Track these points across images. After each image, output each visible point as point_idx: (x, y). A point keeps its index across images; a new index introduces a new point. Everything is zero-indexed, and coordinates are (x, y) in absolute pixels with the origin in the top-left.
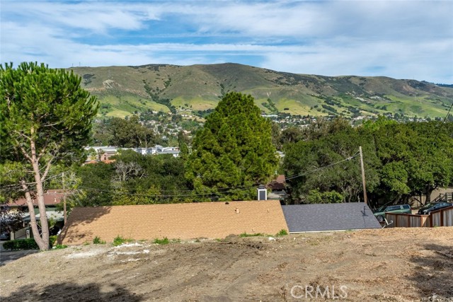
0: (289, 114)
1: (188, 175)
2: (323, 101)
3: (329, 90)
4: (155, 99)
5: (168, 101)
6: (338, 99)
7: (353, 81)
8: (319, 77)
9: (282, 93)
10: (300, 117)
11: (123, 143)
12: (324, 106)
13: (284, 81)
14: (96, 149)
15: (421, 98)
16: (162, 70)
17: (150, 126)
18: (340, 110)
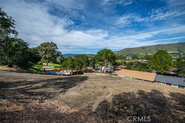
11: (148, 59)
14: (143, 60)
16: (161, 45)
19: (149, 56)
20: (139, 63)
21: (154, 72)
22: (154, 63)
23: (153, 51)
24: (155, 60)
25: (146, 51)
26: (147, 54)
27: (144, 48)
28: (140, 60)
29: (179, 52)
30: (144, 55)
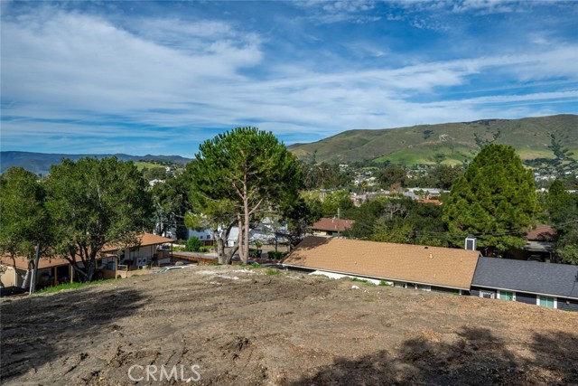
11: (446, 186)
14: (425, 190)
16: (492, 124)
19: (450, 168)
20: (410, 203)
21: (470, 247)
22: (470, 201)
23: (466, 146)
24: (474, 190)
25: (438, 146)
26: (442, 163)
27: (427, 131)
28: (411, 190)
29: (555, 157)
30: (428, 166)
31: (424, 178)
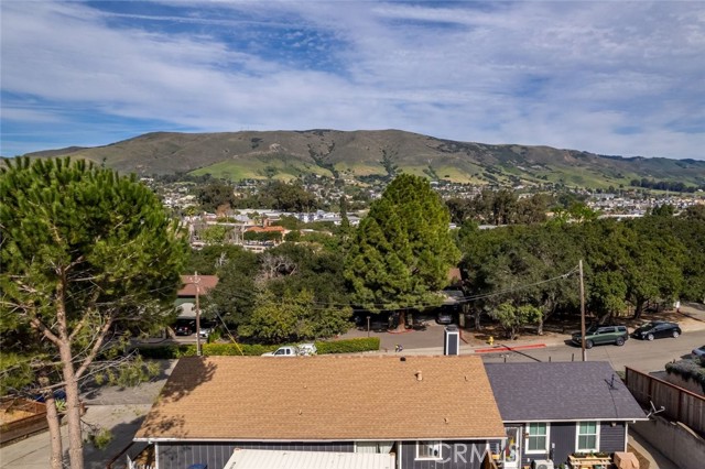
0: (449, 182)
1: (348, 274)
2: (483, 169)
3: (490, 158)
4: (319, 163)
5: (331, 165)
6: (499, 167)
7: (515, 150)
8: (481, 145)
9: (444, 160)
10: (460, 184)
11: (285, 207)
12: (485, 175)
13: (445, 148)
14: (260, 212)
15: (583, 169)
16: (326, 135)
17: (313, 190)
18: (500, 179)
20: (297, 254)
25: (269, 158)
27: (255, 139)
30: (258, 181)
31: (256, 197)
